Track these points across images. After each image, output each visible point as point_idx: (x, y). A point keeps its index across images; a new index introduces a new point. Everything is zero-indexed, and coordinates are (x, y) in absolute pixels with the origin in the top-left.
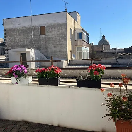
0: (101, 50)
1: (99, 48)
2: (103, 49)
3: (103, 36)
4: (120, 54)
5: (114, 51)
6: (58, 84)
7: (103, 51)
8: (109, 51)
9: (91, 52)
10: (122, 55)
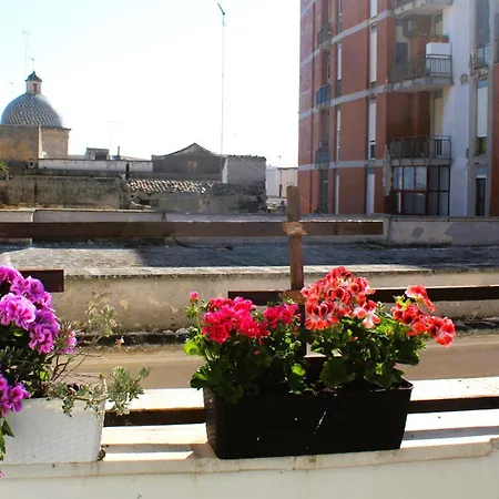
0: (27, 156)
1: (15, 146)
2: (42, 154)
3: (33, 78)
5: (101, 165)
8: (71, 165)
10: (154, 193)
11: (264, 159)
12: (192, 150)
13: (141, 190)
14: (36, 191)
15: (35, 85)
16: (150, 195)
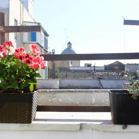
0: (66, 66)
1: (63, 63)
3: (69, 43)
4: (99, 73)
5: (88, 68)
6: (33, 119)
7: (71, 69)
8: (79, 69)
9: (51, 68)
10: (102, 76)
11: (138, 64)
12: (116, 63)
13: (99, 75)
14: (66, 76)
15: (70, 45)
16: (101, 76)
